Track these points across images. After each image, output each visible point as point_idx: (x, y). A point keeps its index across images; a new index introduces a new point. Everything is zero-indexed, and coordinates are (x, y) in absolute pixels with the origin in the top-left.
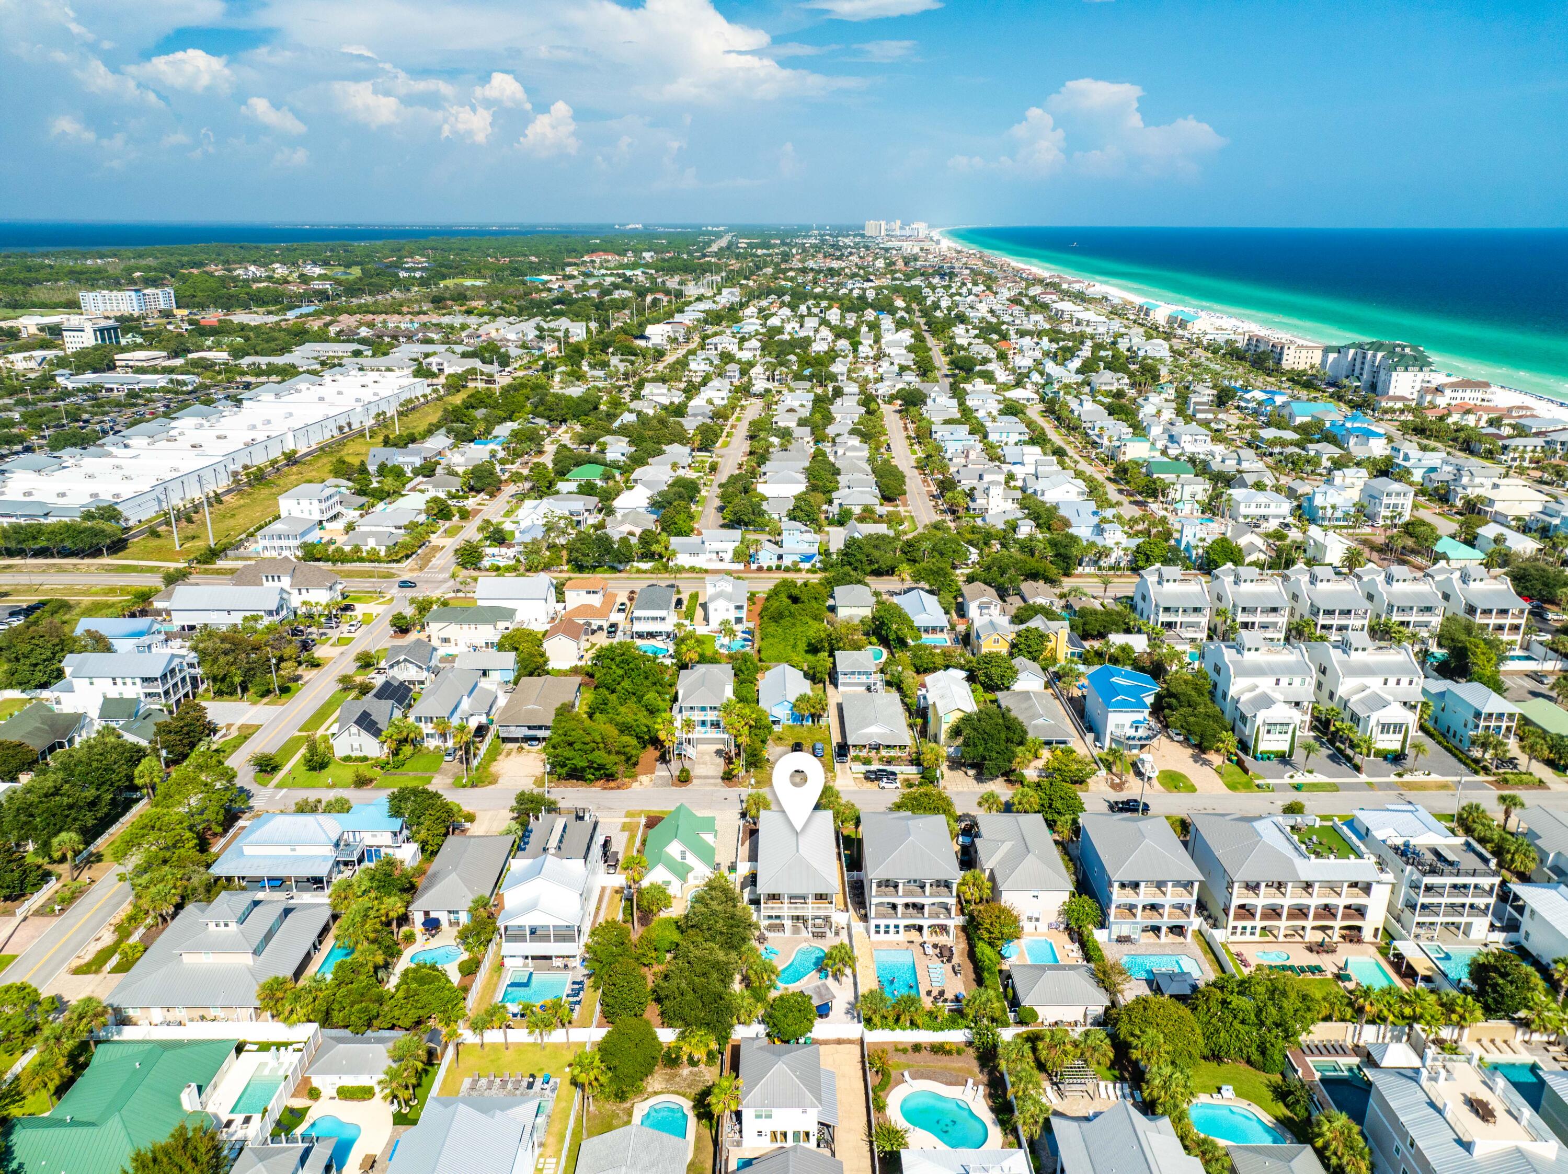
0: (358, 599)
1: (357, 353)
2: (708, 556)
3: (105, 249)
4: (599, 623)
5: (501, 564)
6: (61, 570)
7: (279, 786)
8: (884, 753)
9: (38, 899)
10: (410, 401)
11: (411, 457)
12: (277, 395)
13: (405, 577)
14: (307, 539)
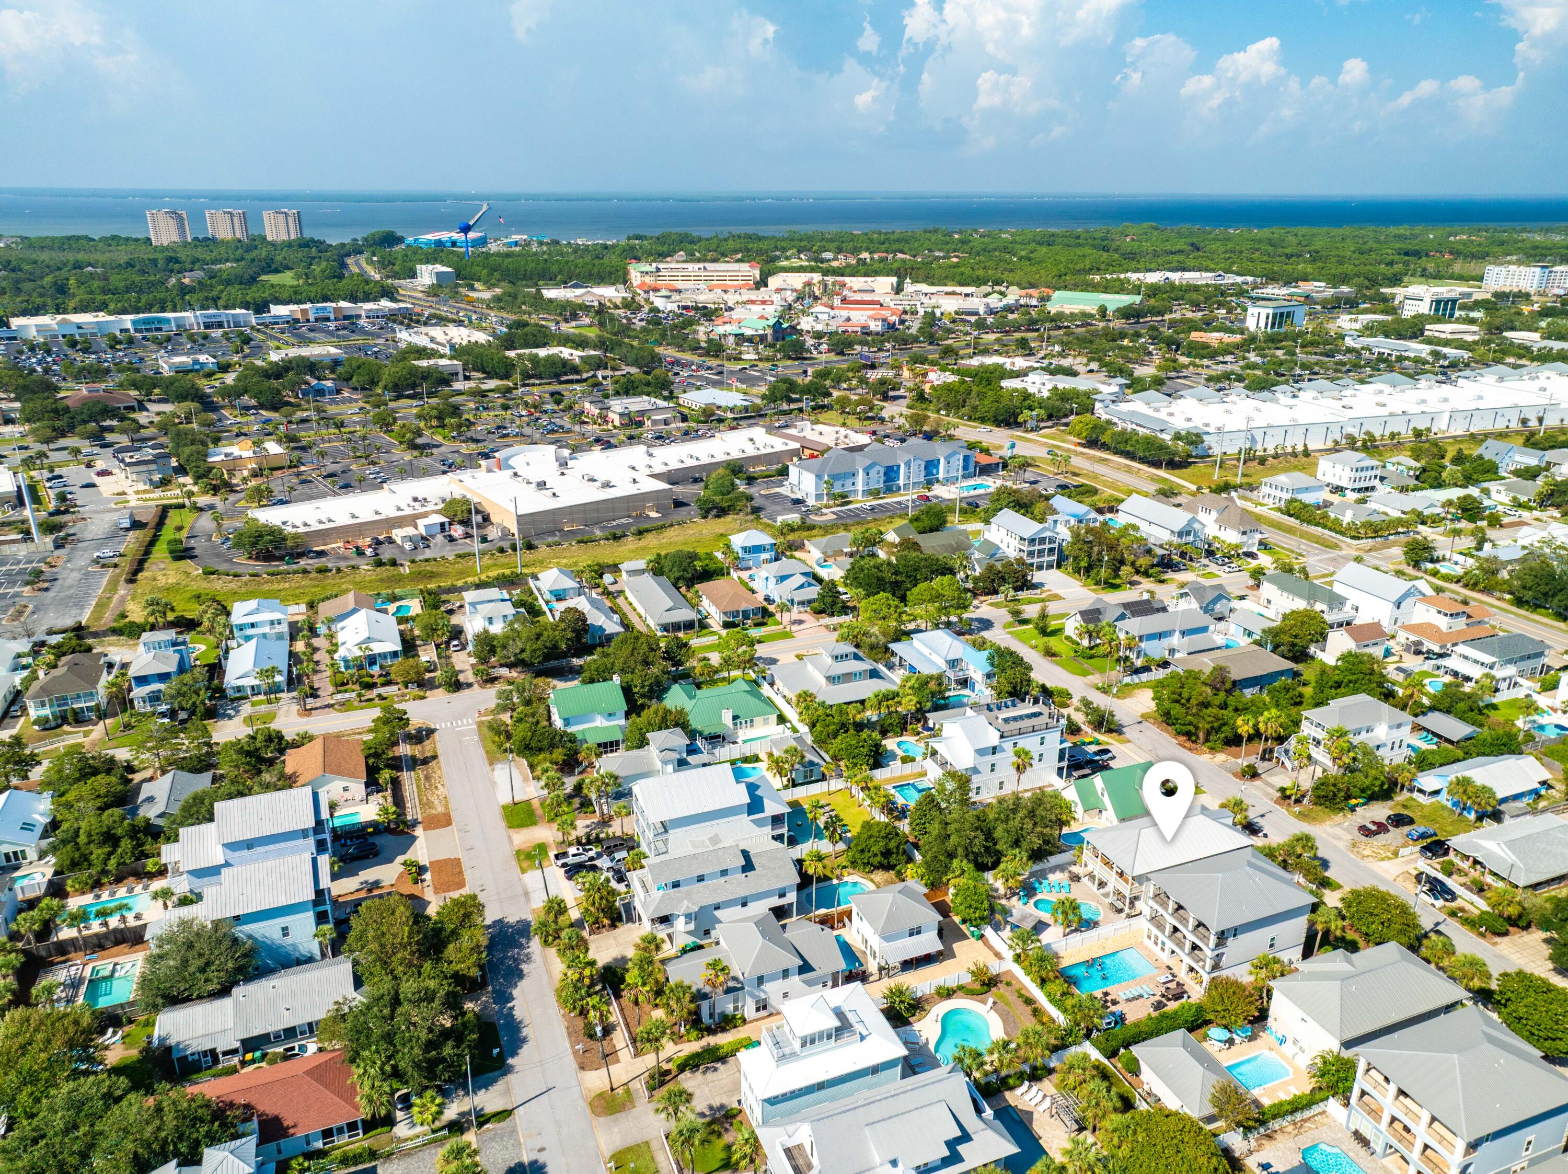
0: (1274, 554)
4: (1432, 646)
7: (1007, 633)
8: (1489, 879)
11: (1531, 459)
12: (1501, 379)
13: (1344, 553)
14: (1299, 497)
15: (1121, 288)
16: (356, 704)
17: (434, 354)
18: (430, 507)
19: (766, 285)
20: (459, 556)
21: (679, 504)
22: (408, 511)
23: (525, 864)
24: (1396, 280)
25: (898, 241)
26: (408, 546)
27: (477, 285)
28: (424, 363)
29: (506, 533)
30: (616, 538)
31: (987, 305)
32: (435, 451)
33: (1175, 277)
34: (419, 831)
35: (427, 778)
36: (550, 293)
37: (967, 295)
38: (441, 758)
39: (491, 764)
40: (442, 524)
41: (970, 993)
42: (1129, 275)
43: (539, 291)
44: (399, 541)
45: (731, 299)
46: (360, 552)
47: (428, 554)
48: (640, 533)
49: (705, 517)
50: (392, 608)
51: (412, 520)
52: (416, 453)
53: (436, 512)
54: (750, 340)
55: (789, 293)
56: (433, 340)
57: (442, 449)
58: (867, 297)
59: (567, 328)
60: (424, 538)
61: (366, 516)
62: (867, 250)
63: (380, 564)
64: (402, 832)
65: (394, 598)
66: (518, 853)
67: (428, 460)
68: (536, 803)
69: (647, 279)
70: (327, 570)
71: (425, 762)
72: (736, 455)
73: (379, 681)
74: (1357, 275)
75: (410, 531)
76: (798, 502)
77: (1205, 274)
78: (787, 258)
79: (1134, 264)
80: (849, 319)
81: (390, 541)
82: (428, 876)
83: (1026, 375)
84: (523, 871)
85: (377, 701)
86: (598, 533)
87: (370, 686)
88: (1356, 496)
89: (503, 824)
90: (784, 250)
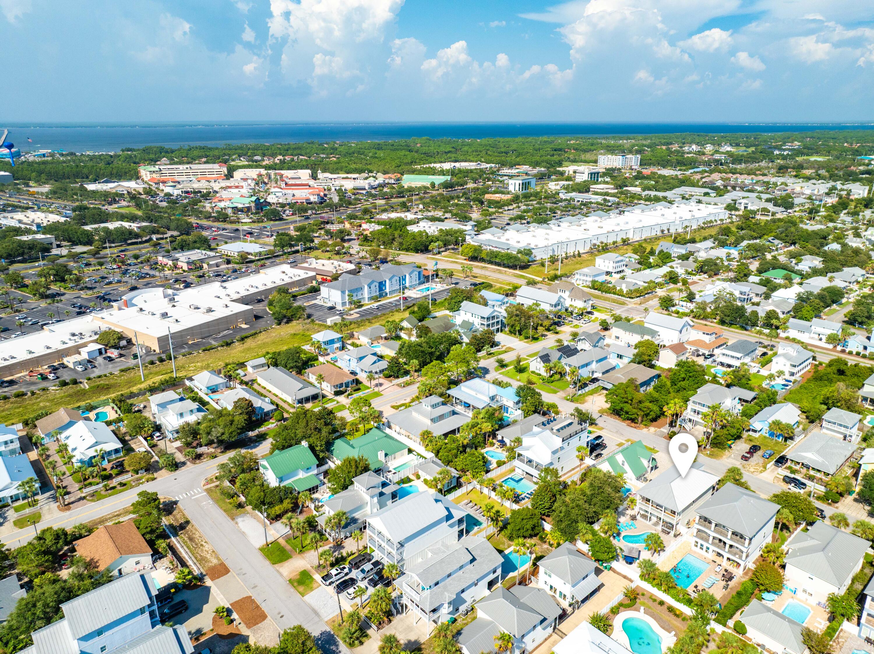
0: (599, 311)
1: (706, 194)
2: (812, 335)
3: (631, 136)
4: (704, 351)
5: (681, 311)
6: (500, 272)
7: (500, 374)
8: (812, 473)
9: (401, 380)
10: (711, 222)
11: (682, 250)
12: (643, 211)
13: (630, 306)
14: (597, 279)
15: (433, 172)
16: (103, 493)
17: (28, 232)
18: (87, 339)
19: (232, 177)
20: (122, 371)
21: (257, 317)
22: (71, 344)
23: (301, 589)
24: (560, 164)
25: (295, 149)
26: (79, 369)
27: (31, 183)
28: (24, 238)
29: (149, 351)
30: (228, 344)
31: (369, 184)
32: (62, 298)
33: (457, 165)
34: (208, 582)
35: (191, 539)
36: (91, 187)
37: (354, 179)
38: (193, 522)
39: (233, 519)
40: (100, 350)
41: (627, 607)
42: (435, 165)
43: (82, 185)
44: (71, 366)
45: (216, 186)
46: (44, 378)
47: (97, 372)
48: (243, 339)
49: (279, 324)
50: (92, 415)
51: (76, 350)
52: (49, 301)
53: (92, 342)
54: (241, 210)
55: (249, 181)
56: (20, 221)
57: (67, 296)
58: (298, 182)
59: (111, 208)
60: (89, 361)
61: (40, 351)
62: (280, 154)
63: (64, 384)
64: (196, 586)
65: (91, 408)
66: (291, 581)
67: (59, 305)
68: (282, 542)
69: (154, 175)
70: (24, 394)
71: (183, 527)
72: (279, 283)
73: (114, 472)
74: (543, 162)
75: (76, 358)
76: (332, 308)
77: (471, 164)
78: (233, 160)
79: (432, 159)
80: (294, 195)
81: (64, 366)
82: (235, 616)
83: (418, 222)
84: (303, 595)
85: (119, 488)
86: (214, 343)
87: (109, 477)
88: (619, 276)
89: (267, 563)
90: (229, 155)
